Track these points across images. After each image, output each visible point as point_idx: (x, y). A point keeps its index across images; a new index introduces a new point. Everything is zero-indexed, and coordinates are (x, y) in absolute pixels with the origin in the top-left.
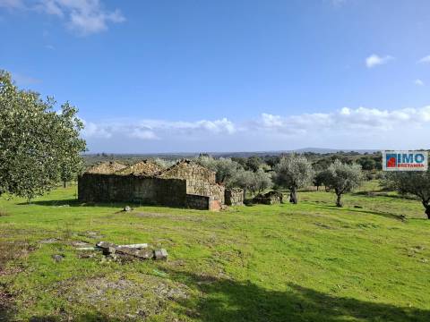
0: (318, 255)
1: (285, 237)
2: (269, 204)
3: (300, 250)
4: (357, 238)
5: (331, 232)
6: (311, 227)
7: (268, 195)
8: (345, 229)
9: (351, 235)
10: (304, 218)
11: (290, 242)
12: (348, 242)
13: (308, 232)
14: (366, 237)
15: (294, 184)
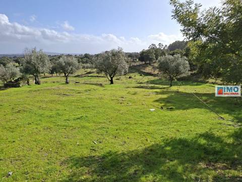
0: (67, 117)
1: (35, 109)
2: (19, 86)
3: (51, 117)
4: (89, 99)
5: (71, 98)
6: (55, 97)
7: (16, 81)
8: (79, 94)
9: (84, 97)
10: (49, 92)
11: (41, 112)
12: (85, 102)
13: (54, 101)
14: (94, 97)
15: (37, 71)
